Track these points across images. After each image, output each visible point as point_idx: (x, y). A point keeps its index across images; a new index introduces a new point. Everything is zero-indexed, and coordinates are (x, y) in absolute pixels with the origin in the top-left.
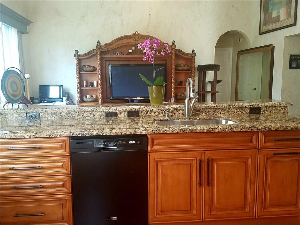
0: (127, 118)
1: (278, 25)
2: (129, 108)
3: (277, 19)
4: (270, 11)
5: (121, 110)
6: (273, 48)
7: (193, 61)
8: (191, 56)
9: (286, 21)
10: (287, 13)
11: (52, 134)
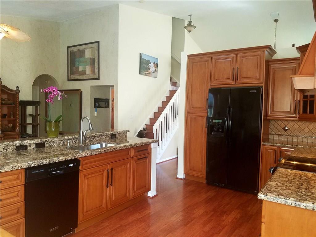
0: (35, 149)
1: (85, 77)
2: (37, 141)
3: (84, 73)
4: (77, 65)
5: (32, 143)
6: (81, 93)
7: (17, 96)
8: (15, 92)
9: (91, 76)
10: (92, 69)
11: (14, 167)
